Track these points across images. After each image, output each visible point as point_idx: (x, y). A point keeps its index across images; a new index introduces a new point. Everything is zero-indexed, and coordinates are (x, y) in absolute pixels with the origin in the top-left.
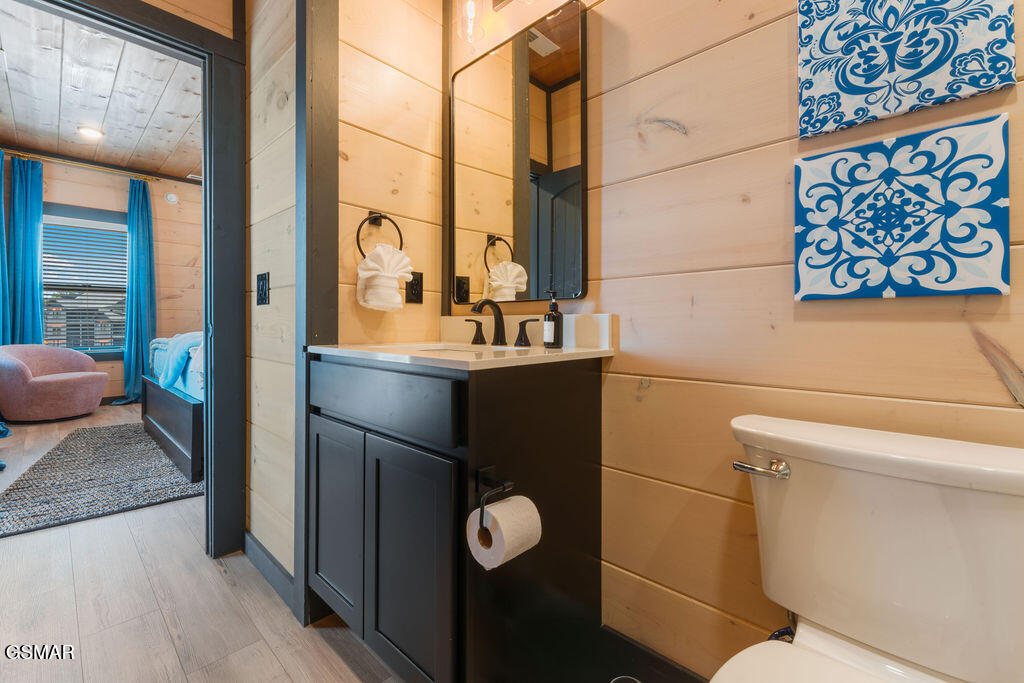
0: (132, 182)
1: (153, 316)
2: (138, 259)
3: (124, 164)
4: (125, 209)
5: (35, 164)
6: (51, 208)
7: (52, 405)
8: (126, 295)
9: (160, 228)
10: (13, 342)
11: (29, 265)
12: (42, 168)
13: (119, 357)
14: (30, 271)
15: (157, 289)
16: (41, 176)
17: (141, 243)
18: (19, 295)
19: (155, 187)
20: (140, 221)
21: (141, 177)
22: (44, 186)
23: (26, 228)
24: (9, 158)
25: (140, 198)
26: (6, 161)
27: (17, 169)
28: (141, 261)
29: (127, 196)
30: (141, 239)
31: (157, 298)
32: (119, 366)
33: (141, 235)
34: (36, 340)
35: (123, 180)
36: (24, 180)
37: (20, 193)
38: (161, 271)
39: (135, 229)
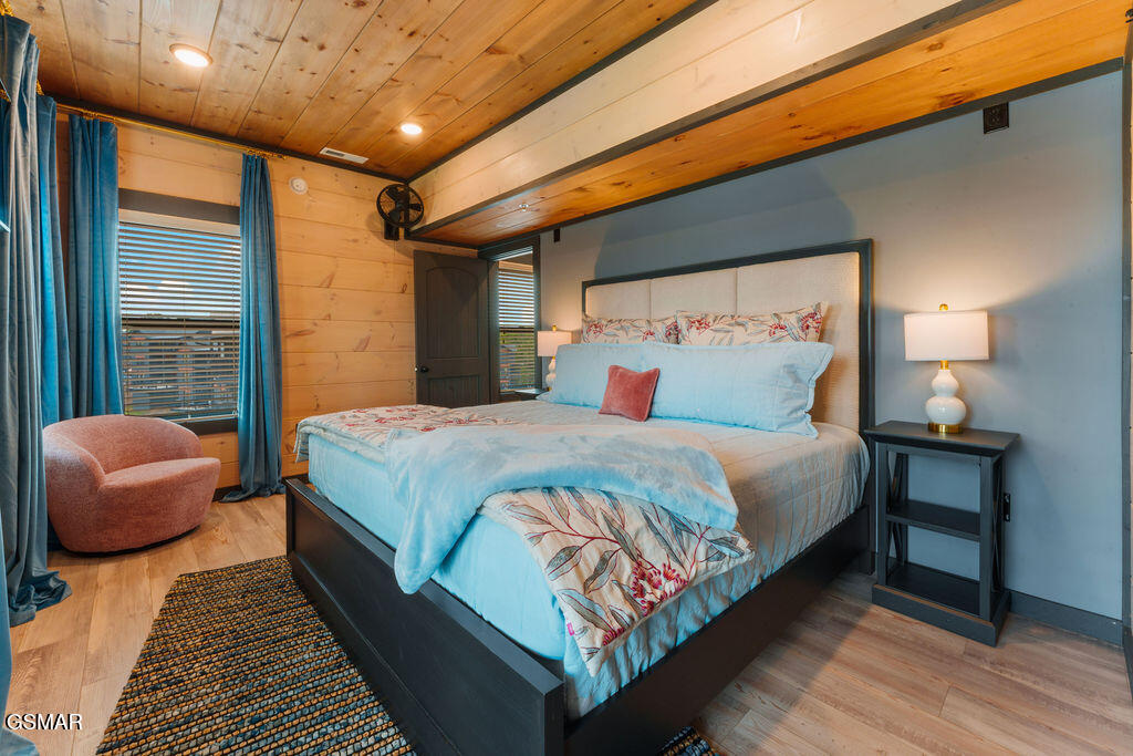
0: (247, 158)
1: (278, 363)
2: (256, 279)
3: (233, 131)
4: (236, 200)
5: (105, 127)
6: (129, 199)
7: (137, 525)
8: (239, 332)
9: (284, 231)
10: (77, 414)
11: (100, 287)
12: (115, 135)
13: (230, 427)
14: (101, 298)
15: (281, 321)
16: (114, 147)
17: (259, 253)
18: (85, 337)
19: (278, 167)
20: (258, 220)
21: (258, 152)
22: (120, 163)
23: (93, 230)
24: (65, 118)
25: (257, 184)
26: (59, 122)
27: (79, 134)
28: (259, 281)
29: (239, 180)
30: (259, 247)
31: (282, 335)
32: (230, 440)
33: (259, 240)
34: (111, 408)
35: (233, 155)
36: (89, 151)
37: (83, 175)
38: (286, 294)
39: (251, 230)
